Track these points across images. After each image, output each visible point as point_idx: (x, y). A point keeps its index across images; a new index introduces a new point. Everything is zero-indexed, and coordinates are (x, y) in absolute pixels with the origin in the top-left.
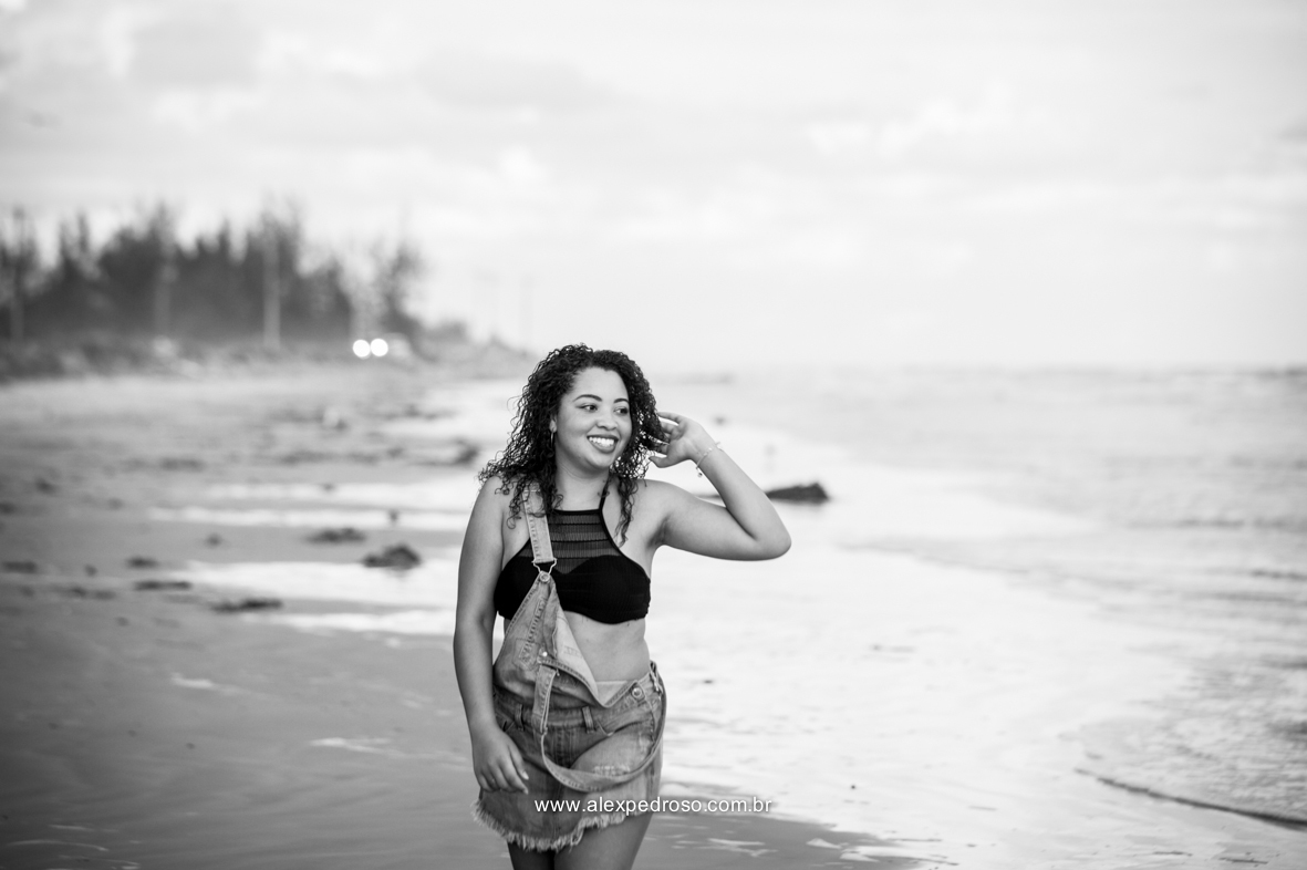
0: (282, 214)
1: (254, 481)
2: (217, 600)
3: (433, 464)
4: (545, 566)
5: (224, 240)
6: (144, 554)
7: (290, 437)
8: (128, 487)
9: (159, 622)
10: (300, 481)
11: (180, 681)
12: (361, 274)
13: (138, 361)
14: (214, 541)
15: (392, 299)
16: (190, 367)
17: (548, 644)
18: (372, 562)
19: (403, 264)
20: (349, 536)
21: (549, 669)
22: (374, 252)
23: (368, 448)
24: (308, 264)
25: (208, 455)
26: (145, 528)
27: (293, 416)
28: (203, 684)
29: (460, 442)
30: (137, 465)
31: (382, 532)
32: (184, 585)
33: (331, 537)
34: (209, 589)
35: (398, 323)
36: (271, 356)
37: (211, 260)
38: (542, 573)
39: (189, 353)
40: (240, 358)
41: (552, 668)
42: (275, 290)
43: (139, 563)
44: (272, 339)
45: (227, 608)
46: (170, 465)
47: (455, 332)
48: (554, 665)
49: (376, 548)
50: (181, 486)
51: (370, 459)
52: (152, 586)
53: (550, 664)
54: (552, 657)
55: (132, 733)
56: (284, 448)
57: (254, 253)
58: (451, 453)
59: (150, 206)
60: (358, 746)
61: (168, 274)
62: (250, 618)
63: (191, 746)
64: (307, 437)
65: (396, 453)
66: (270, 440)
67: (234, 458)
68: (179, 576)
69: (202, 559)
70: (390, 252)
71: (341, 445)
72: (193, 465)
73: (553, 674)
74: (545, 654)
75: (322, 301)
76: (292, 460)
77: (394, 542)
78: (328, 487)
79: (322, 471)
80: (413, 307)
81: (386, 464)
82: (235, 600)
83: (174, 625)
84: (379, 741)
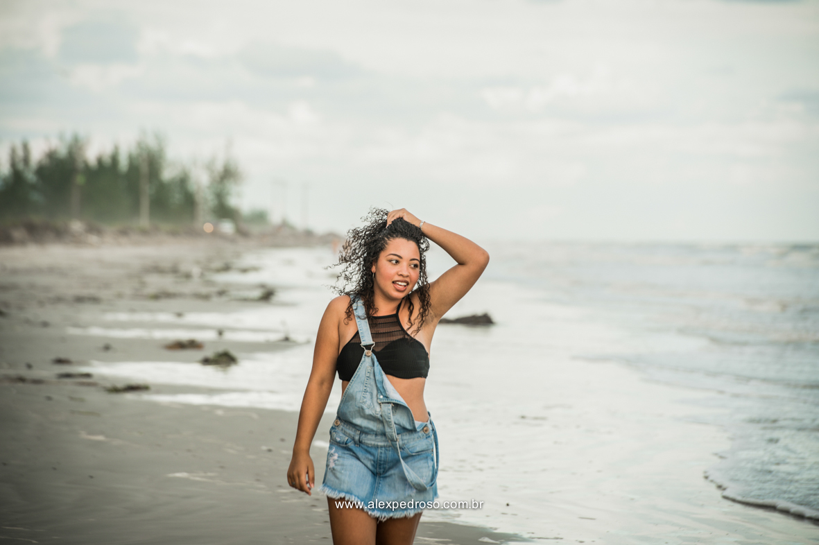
0: (152, 143)
1: (133, 311)
2: (109, 385)
3: (245, 300)
4: (368, 347)
5: (115, 159)
6: (63, 356)
7: (156, 282)
8: (53, 314)
9: (72, 399)
10: (161, 311)
11: (84, 435)
12: (201, 181)
13: (60, 234)
14: (107, 348)
15: (220, 196)
16: (93, 238)
17: (382, 390)
18: (206, 361)
19: (228, 175)
20: (193, 345)
21: (387, 404)
22: (209, 167)
23: (204, 290)
24: (167, 174)
25: (103, 294)
26: (63, 339)
27: (157, 270)
28: (100, 438)
29: (262, 286)
30: (59, 300)
31: (213, 343)
32: (88, 375)
33: (180, 346)
34: (104, 378)
35: (224, 211)
36: (144, 232)
37: (106, 170)
38: (366, 351)
39: (92, 229)
40: (124, 233)
41: (388, 403)
42: (147, 190)
43: (60, 361)
44: (144, 221)
45: (115, 390)
46: (80, 300)
47: (260, 217)
48: (389, 401)
49: (209, 353)
50: (87, 313)
51: (206, 297)
52: (68, 376)
53: (386, 401)
54: (387, 397)
55: (55, 469)
56: (151, 290)
57: (134, 167)
58: (257, 293)
59: (68, 137)
60: (197, 478)
61: (80, 180)
62: (130, 397)
63: (91, 477)
64: (167, 283)
65: (221, 293)
66: (143, 284)
67: (120, 296)
68: (84, 370)
69: (99, 360)
70: (219, 167)
71: (187, 288)
72: (94, 300)
73: (390, 406)
74: (382, 397)
75: (177, 197)
76: (156, 297)
77: (221, 349)
78: (179, 315)
79: (175, 304)
80: (233, 201)
81: (215, 299)
82: (120, 385)
83: (82, 400)
84: (209, 474)
